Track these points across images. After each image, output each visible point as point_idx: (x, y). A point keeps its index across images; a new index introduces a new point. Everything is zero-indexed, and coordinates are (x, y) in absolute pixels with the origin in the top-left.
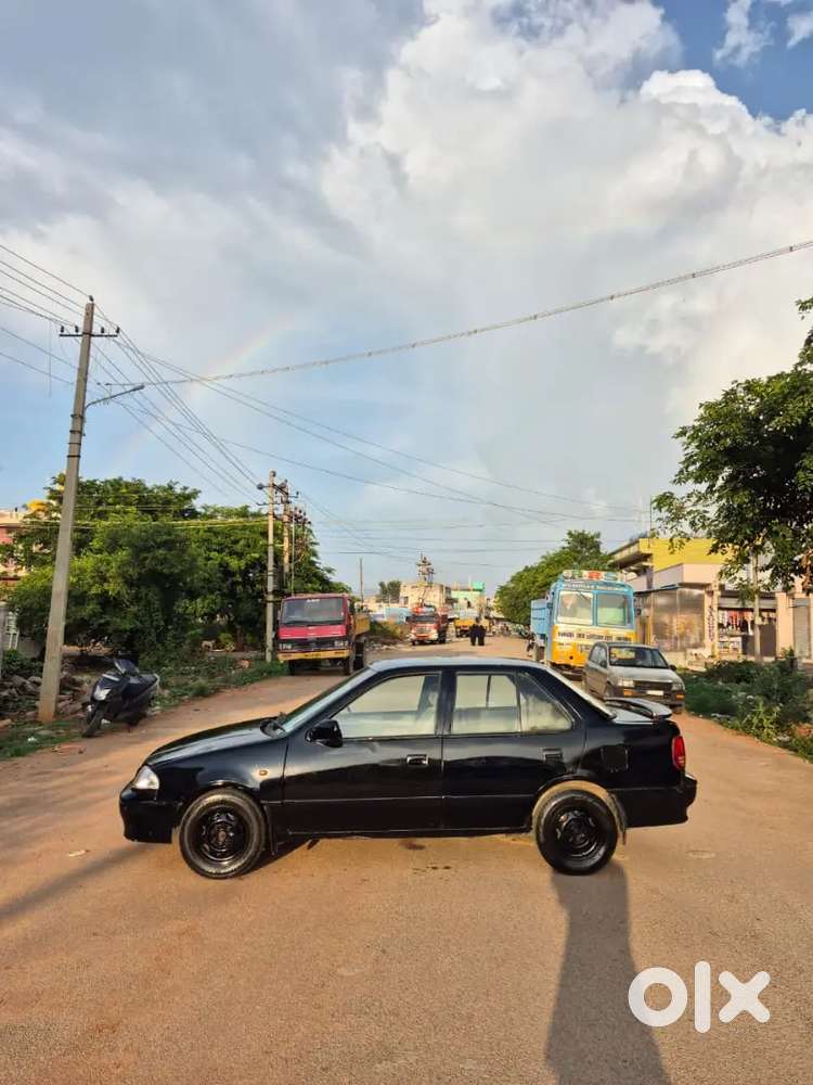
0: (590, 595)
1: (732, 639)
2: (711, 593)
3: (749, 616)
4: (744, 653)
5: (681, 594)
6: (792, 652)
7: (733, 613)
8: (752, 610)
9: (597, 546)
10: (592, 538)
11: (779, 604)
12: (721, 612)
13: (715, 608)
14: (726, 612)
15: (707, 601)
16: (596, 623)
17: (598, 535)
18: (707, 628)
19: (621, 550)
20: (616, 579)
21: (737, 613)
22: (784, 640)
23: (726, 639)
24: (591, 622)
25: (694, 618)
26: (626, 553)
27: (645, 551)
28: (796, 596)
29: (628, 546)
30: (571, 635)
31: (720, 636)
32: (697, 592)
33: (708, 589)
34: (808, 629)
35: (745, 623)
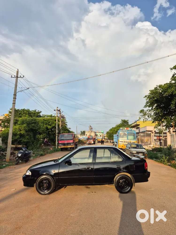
0: (126, 133)
1: (157, 143)
2: (153, 133)
3: (161, 138)
4: (160, 146)
5: (146, 133)
6: (170, 145)
8: (162, 136)
9: (128, 123)
10: (127, 121)
11: (168, 135)
12: (155, 137)
13: (154, 136)
15: (152, 134)
16: (128, 139)
17: (128, 120)
18: (152, 140)
19: (133, 124)
20: (132, 130)
21: (158, 137)
22: (169, 143)
24: (127, 139)
25: (149, 138)
27: (138, 124)
28: (171, 133)
29: (135, 123)
30: (122, 142)
31: (155, 142)
32: (149, 132)
33: (152, 132)
34: (174, 140)
35: (160, 139)
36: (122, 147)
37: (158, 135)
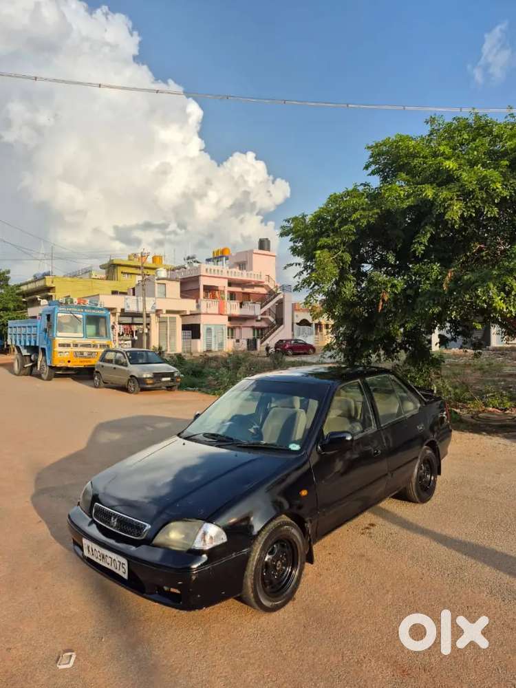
0: (80, 316)
1: (126, 342)
2: (114, 314)
3: (135, 328)
6: (160, 348)
7: (125, 327)
8: (142, 324)
9: (7, 279)
10: (4, 273)
11: (152, 321)
12: (119, 326)
13: (117, 323)
14: (121, 326)
15: (112, 319)
16: (86, 336)
17: (8, 272)
18: (112, 337)
19: (27, 284)
21: (128, 326)
22: (155, 343)
23: (122, 342)
24: (82, 335)
26: (31, 286)
27: (49, 284)
28: (161, 316)
29: (32, 282)
30: (68, 345)
31: (119, 341)
32: (106, 313)
33: (113, 312)
34: (167, 334)
35: (132, 332)
36: (69, 362)
37: (128, 320)
